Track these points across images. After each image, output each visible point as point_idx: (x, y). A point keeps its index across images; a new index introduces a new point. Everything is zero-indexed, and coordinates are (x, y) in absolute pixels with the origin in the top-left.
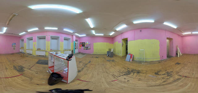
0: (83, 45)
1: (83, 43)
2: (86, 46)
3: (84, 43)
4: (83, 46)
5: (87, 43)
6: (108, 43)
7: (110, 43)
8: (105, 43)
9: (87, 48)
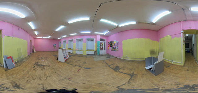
1: (110, 42)
2: (113, 46)
3: (112, 42)
4: (110, 46)
5: (115, 42)
6: (148, 40)
7: (152, 39)
8: (143, 40)
9: (115, 49)
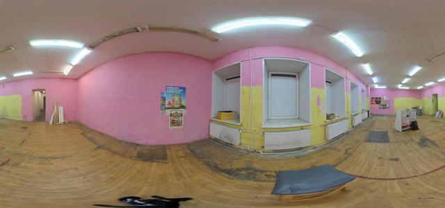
0: (378, 101)
1: (377, 98)
2: (382, 103)
3: (380, 98)
4: (377, 104)
5: (385, 98)
7: (417, 98)
9: (384, 106)
